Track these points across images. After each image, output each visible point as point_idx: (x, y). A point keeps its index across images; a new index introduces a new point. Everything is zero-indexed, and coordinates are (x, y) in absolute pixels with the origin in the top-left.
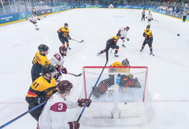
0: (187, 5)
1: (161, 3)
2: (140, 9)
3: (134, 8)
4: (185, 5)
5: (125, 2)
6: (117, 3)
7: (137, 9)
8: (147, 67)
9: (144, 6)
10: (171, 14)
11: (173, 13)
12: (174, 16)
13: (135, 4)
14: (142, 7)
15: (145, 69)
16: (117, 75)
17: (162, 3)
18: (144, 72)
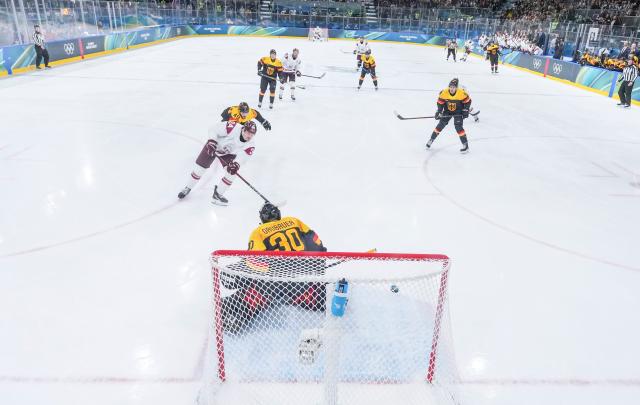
0: (596, 30)
1: (502, 23)
2: (424, 42)
3: (405, 40)
4: (588, 31)
5: (370, 18)
6: (340, 20)
7: (413, 41)
8: (445, 257)
9: (439, 33)
10: (537, 64)
11: (544, 60)
12: (546, 71)
13: (408, 24)
14: (431, 34)
15: (440, 263)
16: (337, 285)
17: (505, 25)
18: (435, 275)
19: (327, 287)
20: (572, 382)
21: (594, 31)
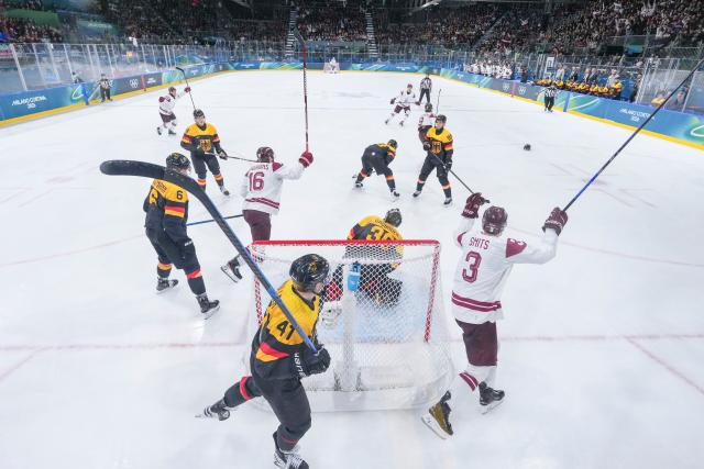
1: (477, 55)
2: (416, 71)
4: (546, 60)
5: (373, 53)
6: (349, 56)
7: (407, 71)
8: (437, 242)
9: (427, 64)
10: (506, 86)
11: (511, 84)
12: (513, 92)
13: (402, 57)
14: (421, 65)
15: (432, 247)
16: (352, 266)
17: (480, 55)
18: (429, 256)
19: (344, 268)
20: (539, 338)
21: (551, 59)
